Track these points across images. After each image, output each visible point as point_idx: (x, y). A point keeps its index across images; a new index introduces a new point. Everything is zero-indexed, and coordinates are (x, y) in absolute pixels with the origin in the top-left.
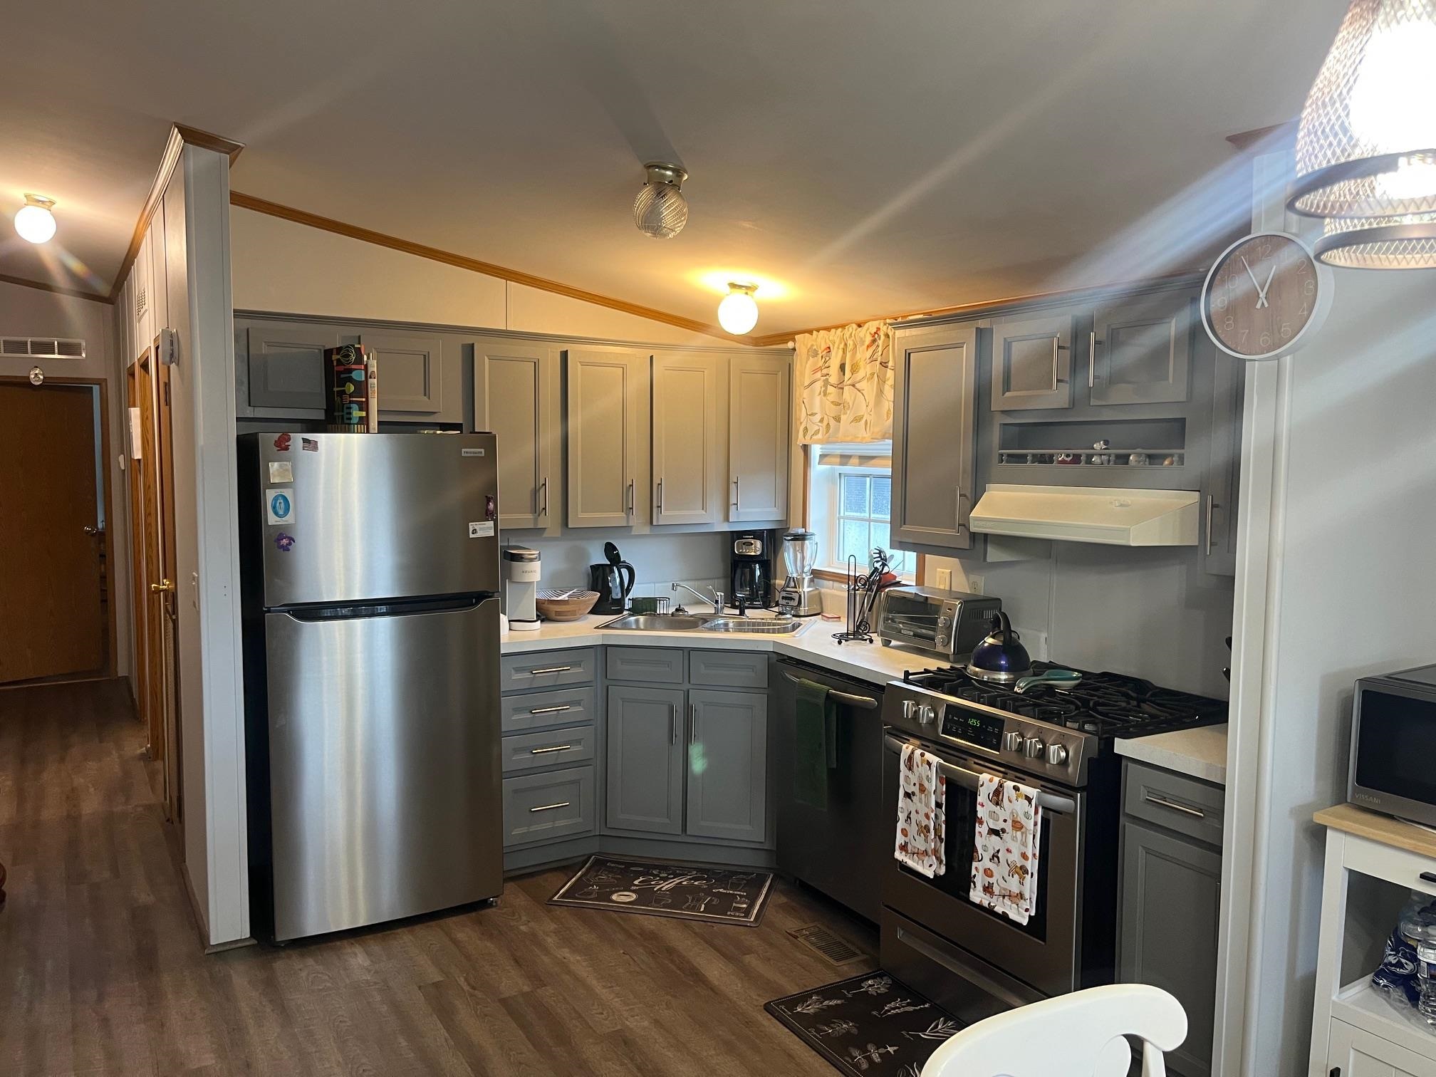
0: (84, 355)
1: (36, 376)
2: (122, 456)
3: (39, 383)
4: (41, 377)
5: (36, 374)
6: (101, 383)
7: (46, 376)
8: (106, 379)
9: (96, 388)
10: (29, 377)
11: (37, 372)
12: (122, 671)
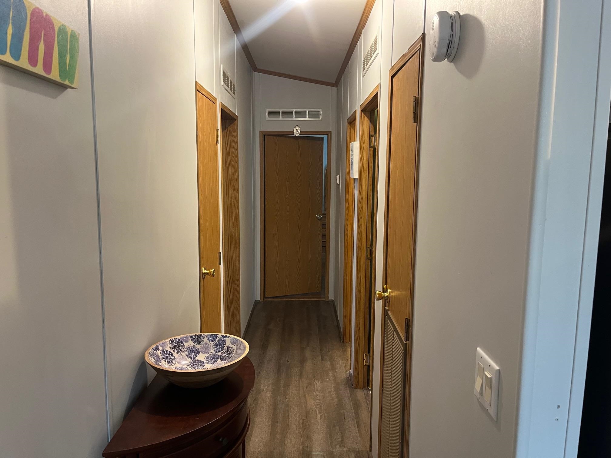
0: (321, 118)
1: (297, 132)
2: (338, 176)
3: (298, 135)
4: (299, 131)
5: (297, 130)
6: (328, 134)
7: (302, 131)
8: (331, 132)
9: (325, 137)
10: (293, 132)
11: (297, 128)
12: (331, 297)
